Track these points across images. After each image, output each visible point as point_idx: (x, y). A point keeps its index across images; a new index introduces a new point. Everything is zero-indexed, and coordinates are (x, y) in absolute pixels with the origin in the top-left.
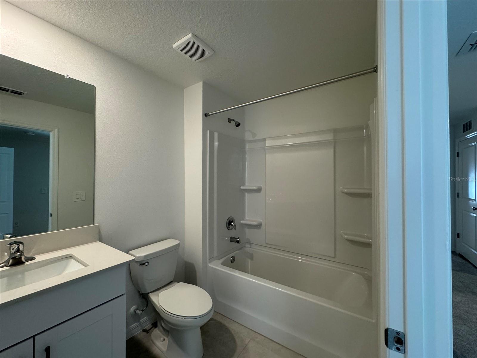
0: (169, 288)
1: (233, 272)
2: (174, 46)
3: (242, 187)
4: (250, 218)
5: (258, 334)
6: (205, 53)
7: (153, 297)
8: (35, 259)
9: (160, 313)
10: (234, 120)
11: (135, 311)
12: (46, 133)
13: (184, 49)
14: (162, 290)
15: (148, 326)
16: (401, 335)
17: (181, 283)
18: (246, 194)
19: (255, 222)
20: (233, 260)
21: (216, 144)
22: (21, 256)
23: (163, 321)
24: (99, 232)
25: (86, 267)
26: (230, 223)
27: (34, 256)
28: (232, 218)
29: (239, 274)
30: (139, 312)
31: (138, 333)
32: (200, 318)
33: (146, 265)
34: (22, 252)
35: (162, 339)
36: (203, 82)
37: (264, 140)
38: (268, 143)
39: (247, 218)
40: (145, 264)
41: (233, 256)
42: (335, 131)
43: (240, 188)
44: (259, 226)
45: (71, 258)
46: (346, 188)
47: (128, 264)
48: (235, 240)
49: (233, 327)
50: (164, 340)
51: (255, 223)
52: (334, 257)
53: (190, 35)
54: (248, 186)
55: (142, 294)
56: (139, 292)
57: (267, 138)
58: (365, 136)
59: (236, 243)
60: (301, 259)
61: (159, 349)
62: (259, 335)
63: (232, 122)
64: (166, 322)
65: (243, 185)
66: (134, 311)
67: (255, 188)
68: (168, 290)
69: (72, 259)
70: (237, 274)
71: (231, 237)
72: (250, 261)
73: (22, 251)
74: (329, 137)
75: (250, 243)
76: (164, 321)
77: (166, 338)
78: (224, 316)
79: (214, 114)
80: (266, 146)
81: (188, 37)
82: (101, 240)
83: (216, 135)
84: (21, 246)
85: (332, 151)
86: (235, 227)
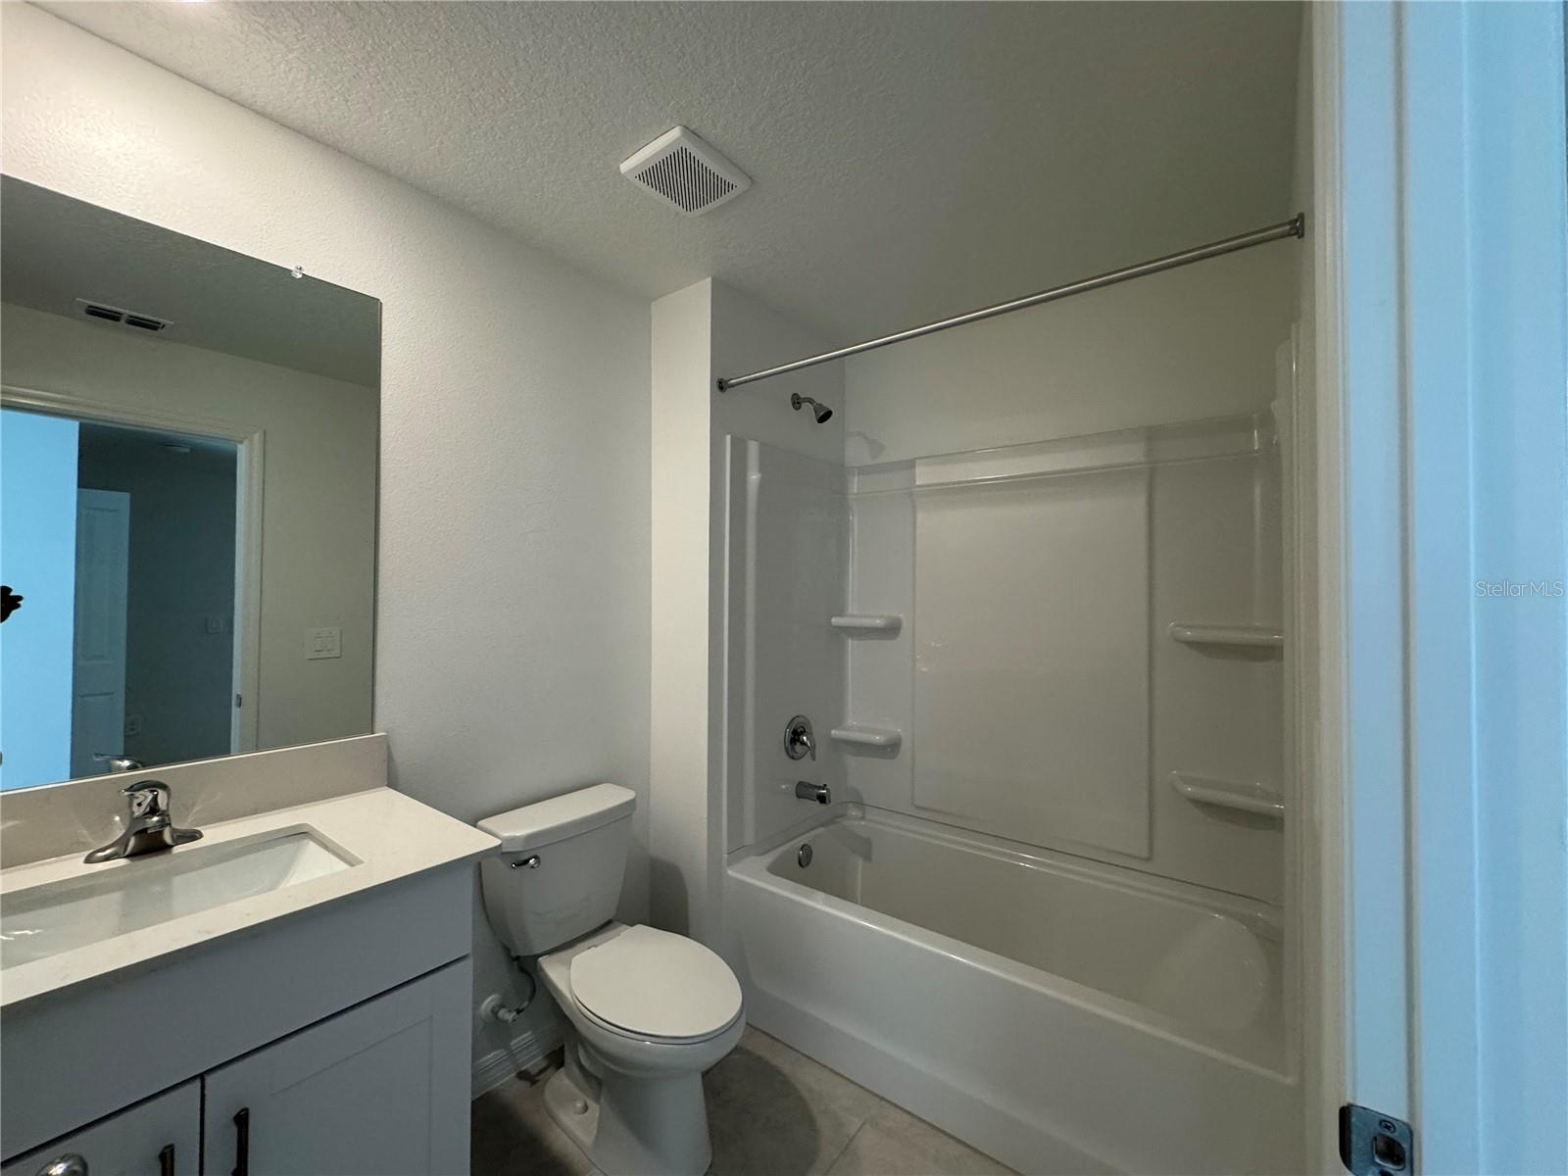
0: (600, 944)
1: (806, 897)
2: (624, 167)
3: (835, 621)
4: (860, 722)
5: (887, 1105)
6: (720, 187)
7: (554, 970)
8: (201, 836)
9: (575, 1023)
10: (810, 401)
11: (494, 1012)
12: (227, 446)
13: (657, 175)
14: (580, 946)
15: (534, 1062)
16: (1398, 1130)
17: (639, 927)
18: (850, 641)
19: (878, 734)
20: (805, 858)
21: (754, 477)
22: (163, 827)
23: (585, 1048)
24: (390, 759)
25: (352, 865)
26: (796, 736)
27: (198, 829)
28: (802, 720)
29: (825, 904)
30: (507, 1016)
31: (504, 1081)
32: (702, 1044)
33: (532, 867)
34: (164, 814)
35: (579, 1105)
36: (713, 279)
37: (910, 465)
38: (924, 476)
39: (850, 721)
40: (527, 862)
41: (804, 846)
42: (1152, 435)
43: (830, 622)
44: (891, 748)
45: (303, 839)
46: (1189, 627)
47: (476, 864)
48: (813, 793)
49: (806, 1078)
50: (586, 1108)
51: (878, 739)
52: (1148, 859)
53: (675, 133)
54: (853, 616)
55: (518, 958)
56: (507, 950)
57: (920, 458)
58: (1257, 452)
59: (818, 802)
60: (1028, 861)
61: (570, 1137)
62: (892, 1108)
63: (805, 405)
64: (592, 1052)
65: (841, 613)
66: (492, 1011)
67: (879, 622)
68: (599, 948)
69: (306, 841)
70: (819, 903)
71: (800, 784)
72: (860, 862)
73: (164, 811)
74: (1132, 453)
75: (860, 804)
76: (589, 1048)
77: (591, 1103)
78: (778, 1040)
79: (746, 382)
80: (918, 483)
81: (670, 138)
82: (393, 784)
83: (753, 448)
84: (162, 796)
85: (1141, 501)
86: (813, 749)
